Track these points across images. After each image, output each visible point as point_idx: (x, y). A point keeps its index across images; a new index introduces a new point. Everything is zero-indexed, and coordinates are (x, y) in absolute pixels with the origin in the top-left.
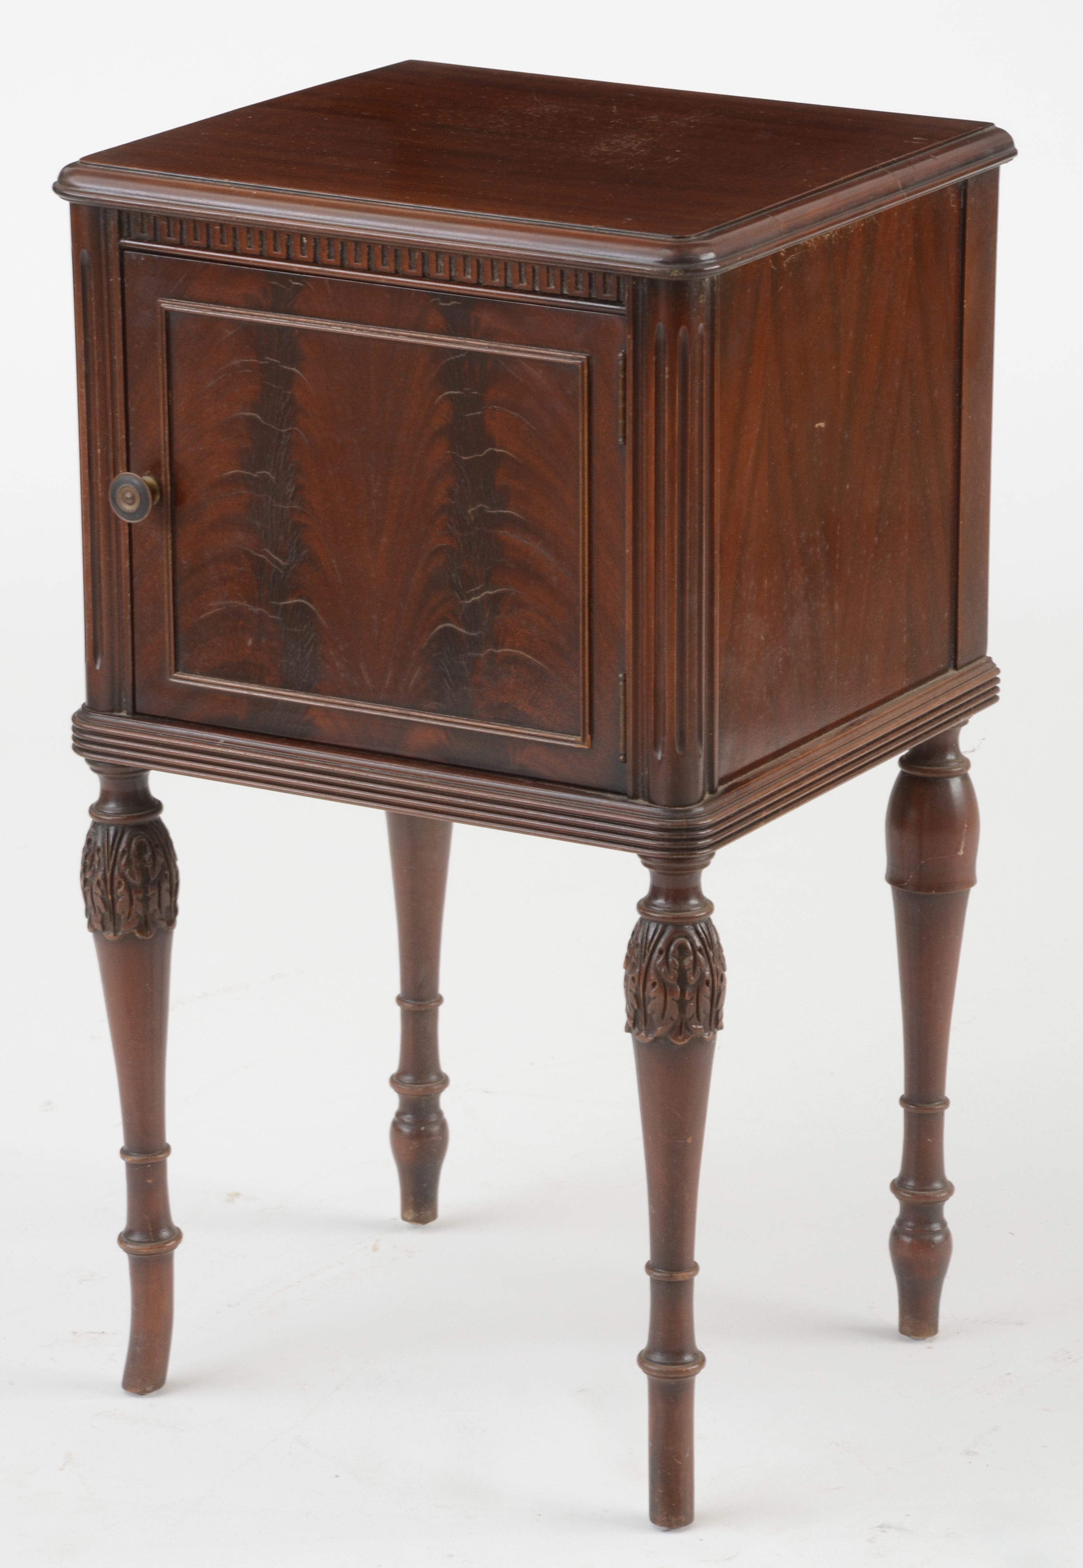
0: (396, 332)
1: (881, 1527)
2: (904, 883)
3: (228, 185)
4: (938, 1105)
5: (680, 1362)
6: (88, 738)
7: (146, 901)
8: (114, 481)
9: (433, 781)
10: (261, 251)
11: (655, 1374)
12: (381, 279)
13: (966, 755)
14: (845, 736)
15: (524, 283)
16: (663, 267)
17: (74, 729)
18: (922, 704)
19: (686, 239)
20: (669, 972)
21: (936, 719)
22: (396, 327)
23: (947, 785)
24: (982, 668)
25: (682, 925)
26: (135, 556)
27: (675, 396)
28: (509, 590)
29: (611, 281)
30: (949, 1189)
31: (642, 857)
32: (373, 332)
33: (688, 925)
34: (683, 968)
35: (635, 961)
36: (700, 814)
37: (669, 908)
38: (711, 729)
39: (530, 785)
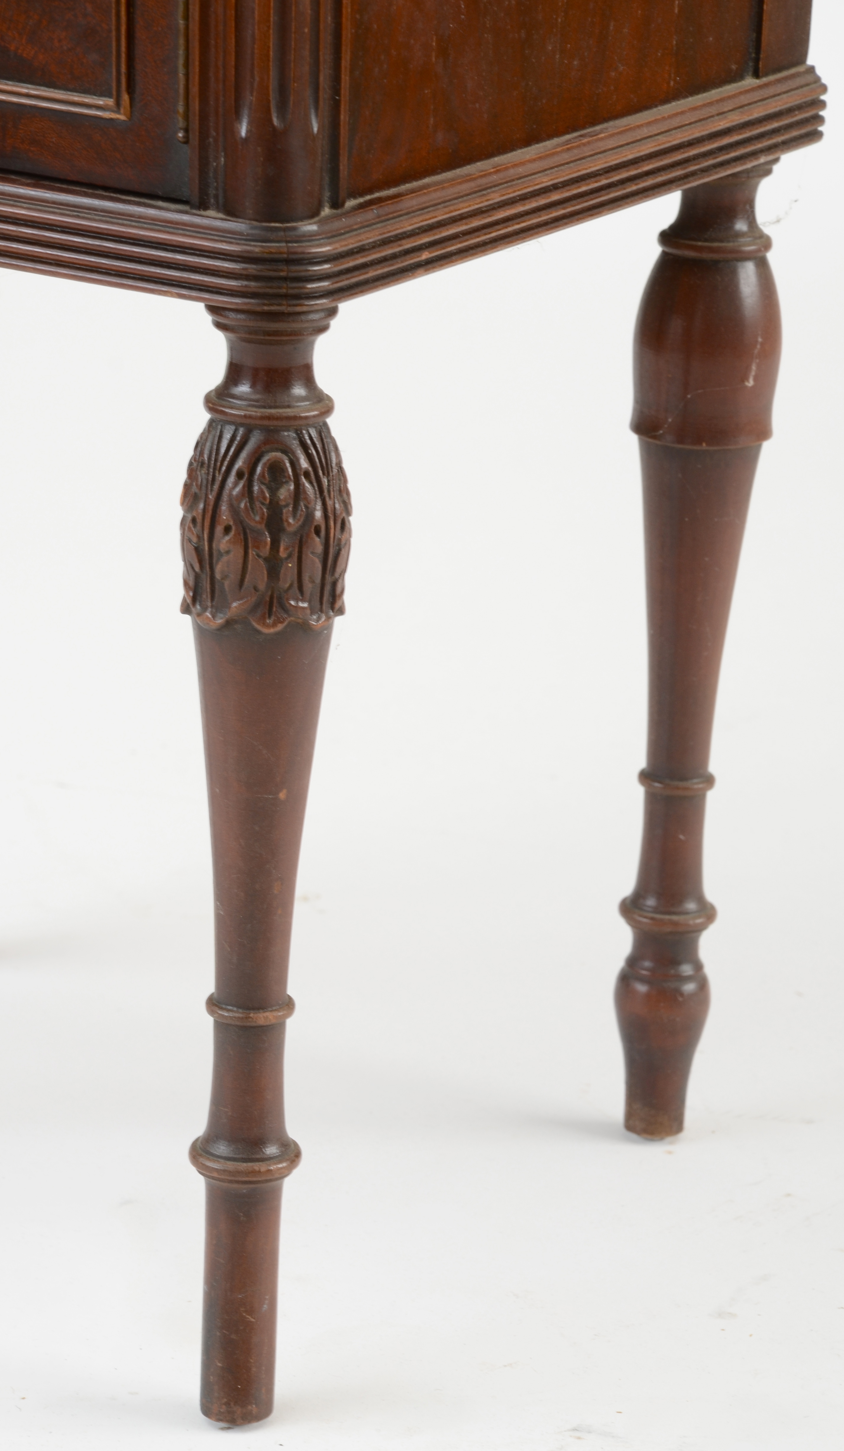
1: (575, 1430)
2: (660, 430)
4: (697, 783)
5: (258, 1156)
11: (215, 1175)
13: (767, 230)
14: (568, 149)
18: (700, 120)
20: (252, 509)
23: (733, 275)
24: (799, 81)
25: (276, 430)
30: (708, 913)
31: (212, 309)
33: (288, 431)
34: (278, 503)
35: (197, 491)
36: (315, 235)
37: (257, 401)
38: (336, 89)
39: (28, 185)
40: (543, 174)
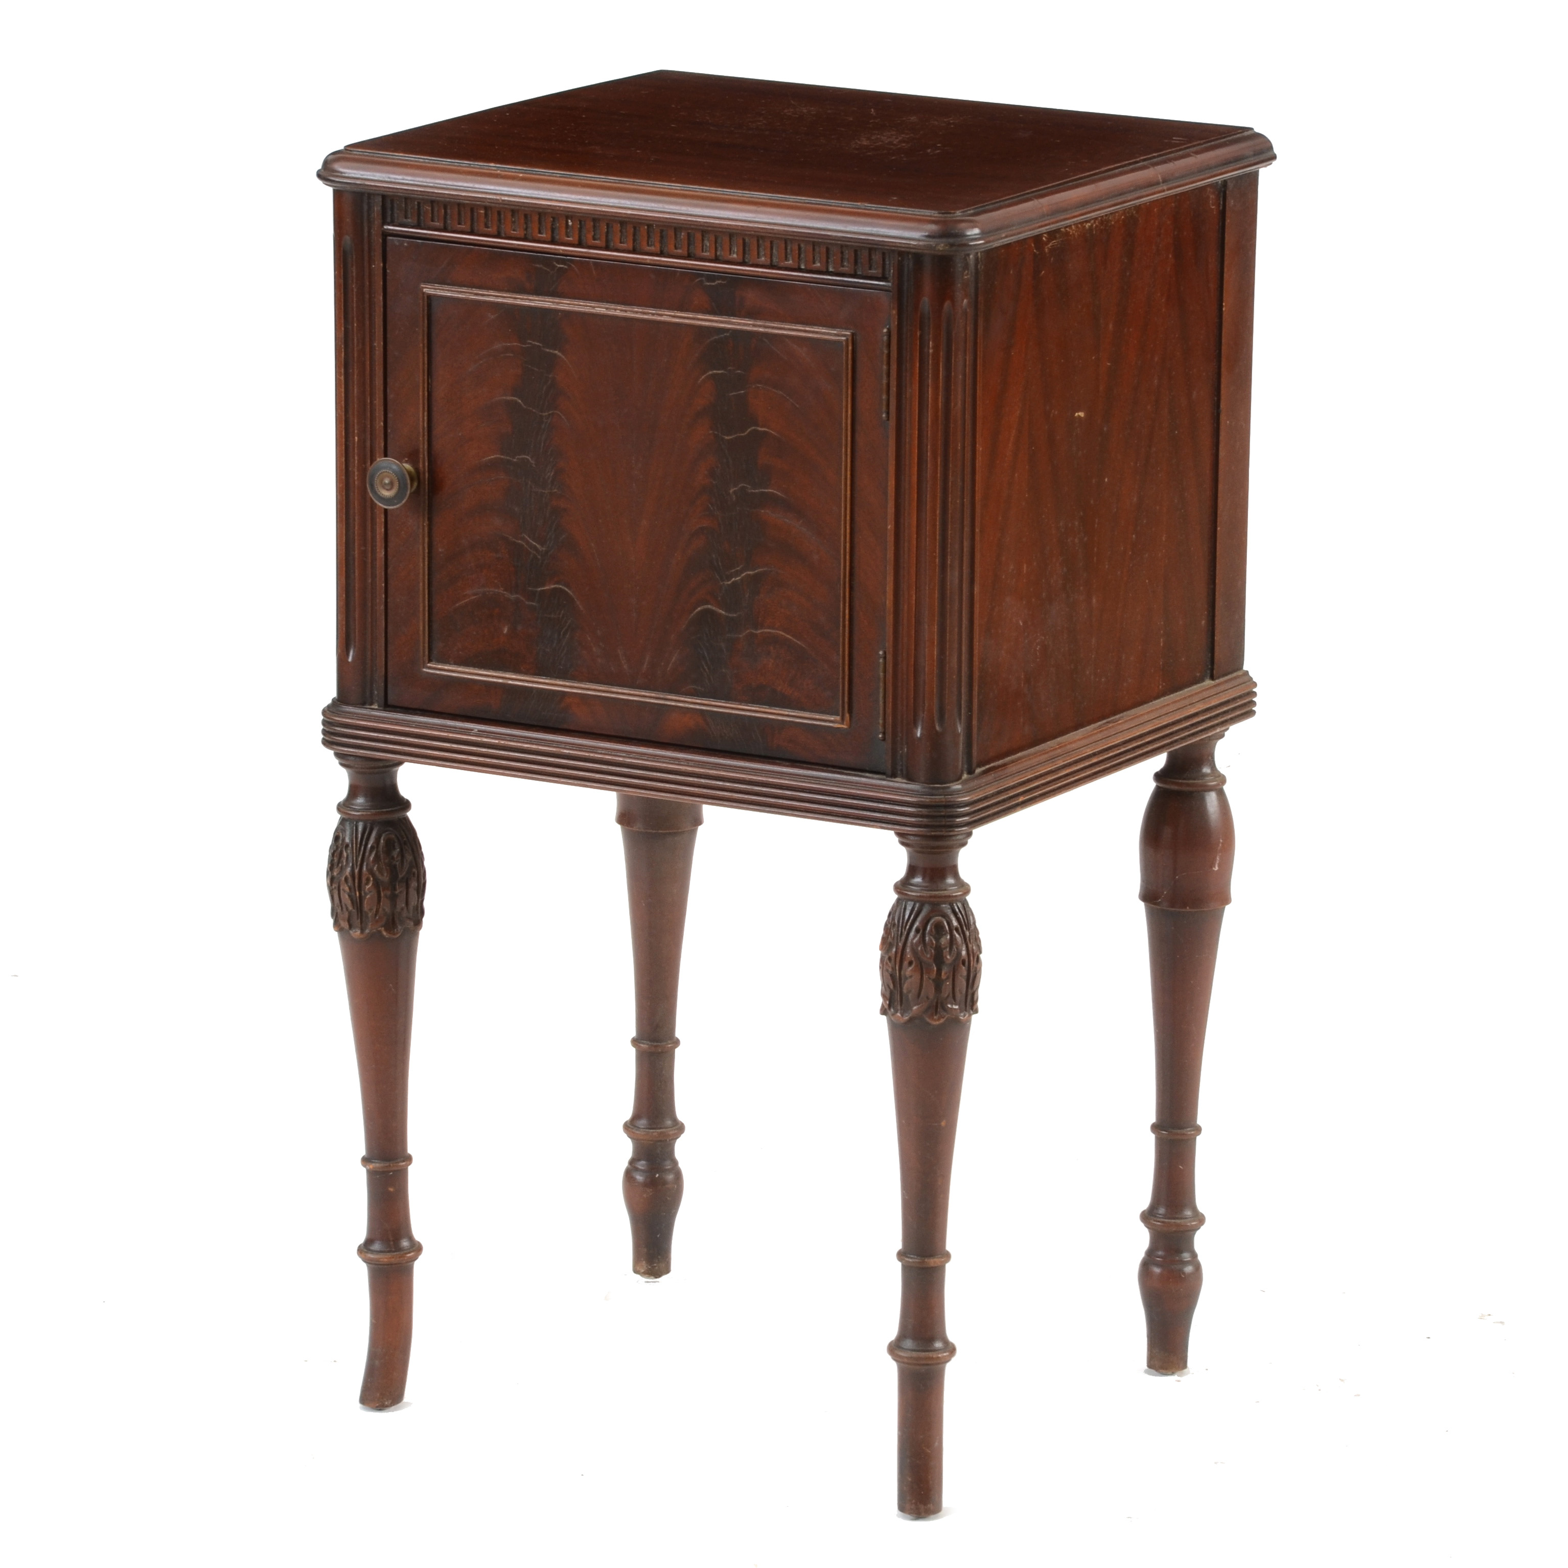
0: (660, 312)
2: (1158, 900)
3: (494, 168)
4: (1190, 1131)
5: (931, 1349)
6: (339, 731)
7: (393, 898)
8: (371, 469)
9: (690, 764)
10: (525, 235)
11: (906, 1360)
12: (646, 259)
13: (1222, 771)
14: (1101, 731)
15: (789, 261)
16: (928, 241)
17: (324, 723)
18: (1179, 709)
19: (952, 215)
20: (925, 950)
21: (1192, 725)
22: (660, 307)
23: (1202, 800)
24: (1238, 681)
25: (938, 904)
26: (390, 545)
27: (939, 370)
28: (770, 569)
29: (877, 257)
30: (1199, 1219)
31: (899, 834)
32: (637, 312)
33: (945, 904)
34: (940, 947)
35: (892, 941)
36: (960, 791)
37: (926, 887)
38: (970, 709)
39: (787, 766)
40: (1086, 747)
